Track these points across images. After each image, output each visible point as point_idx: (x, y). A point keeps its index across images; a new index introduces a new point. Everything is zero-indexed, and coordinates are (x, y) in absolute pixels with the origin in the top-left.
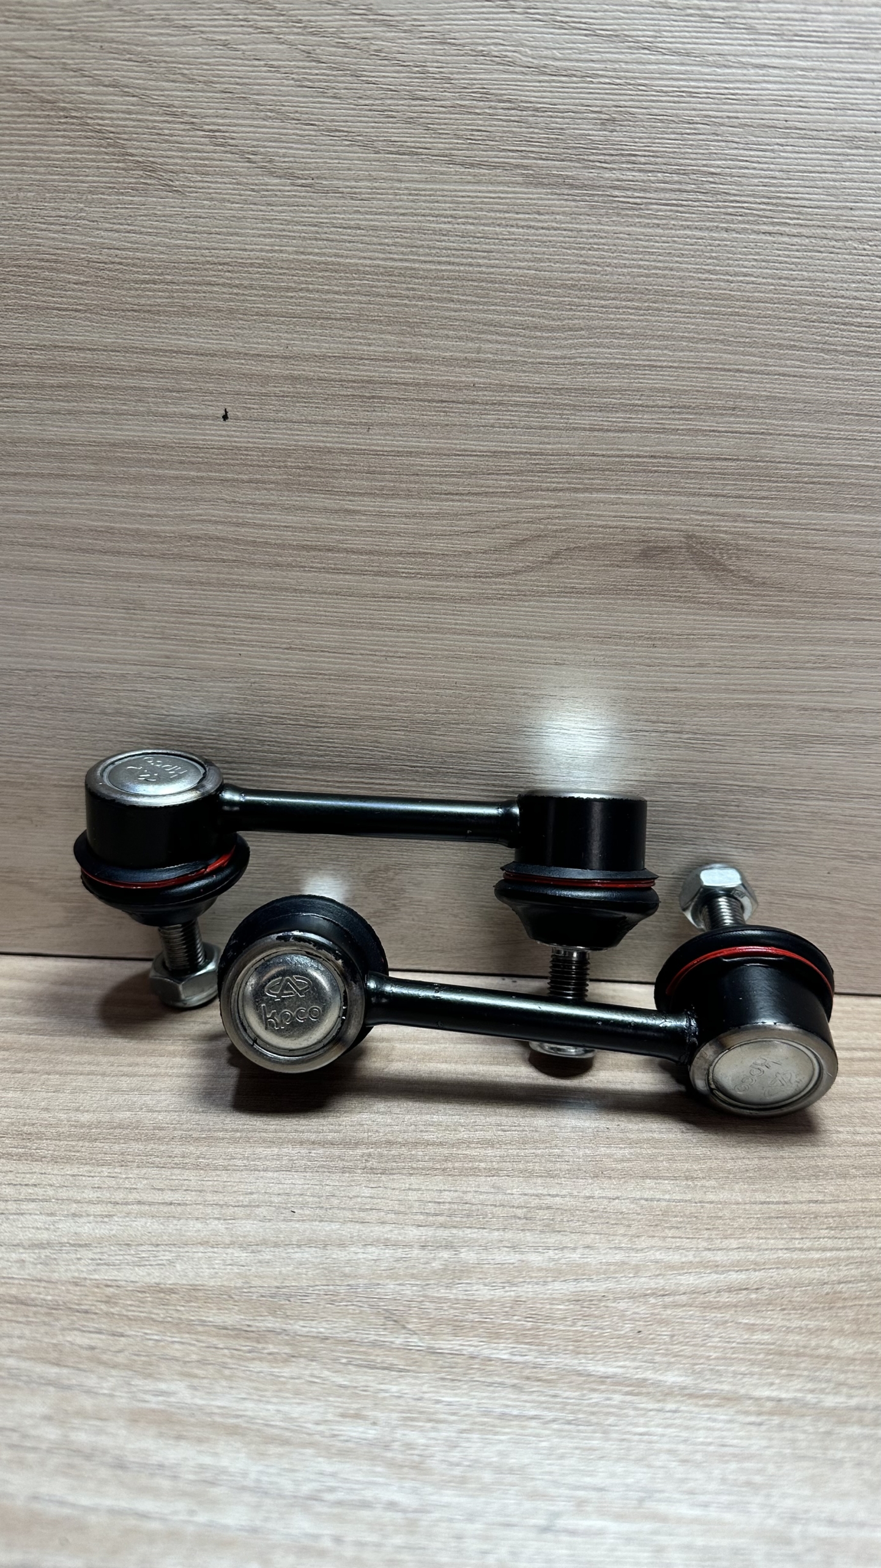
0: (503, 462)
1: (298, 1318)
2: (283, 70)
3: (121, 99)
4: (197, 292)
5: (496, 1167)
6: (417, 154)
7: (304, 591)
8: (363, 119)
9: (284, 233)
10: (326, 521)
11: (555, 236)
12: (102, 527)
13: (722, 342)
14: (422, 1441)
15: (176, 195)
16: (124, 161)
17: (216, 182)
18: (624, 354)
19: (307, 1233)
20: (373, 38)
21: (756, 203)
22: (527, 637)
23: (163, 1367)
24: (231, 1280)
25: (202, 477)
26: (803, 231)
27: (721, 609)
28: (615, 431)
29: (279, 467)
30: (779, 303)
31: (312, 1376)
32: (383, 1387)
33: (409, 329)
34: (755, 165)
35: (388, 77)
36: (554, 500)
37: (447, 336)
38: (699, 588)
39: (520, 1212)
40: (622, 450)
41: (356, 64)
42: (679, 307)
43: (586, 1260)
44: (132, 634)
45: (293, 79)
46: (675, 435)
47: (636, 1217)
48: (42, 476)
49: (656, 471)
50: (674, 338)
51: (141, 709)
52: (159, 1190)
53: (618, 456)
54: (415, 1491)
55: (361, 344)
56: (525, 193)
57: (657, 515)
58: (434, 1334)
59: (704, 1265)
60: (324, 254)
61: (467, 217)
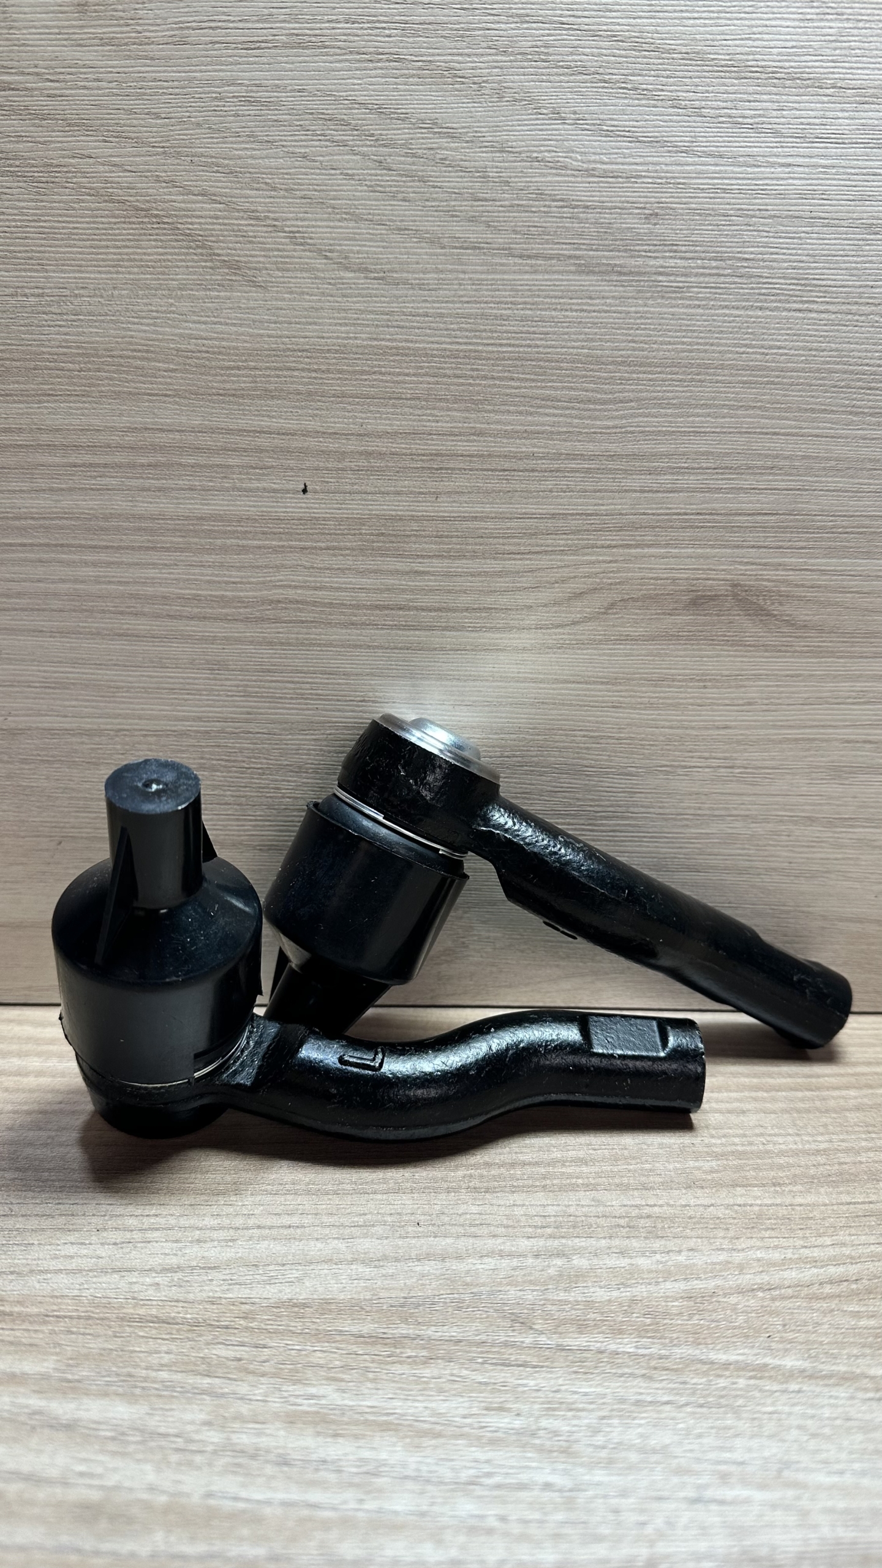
0: (560, 523)
1: (429, 1324)
2: (357, 177)
3: (208, 206)
4: (278, 376)
5: (593, 1182)
6: (479, 248)
7: (377, 647)
8: (430, 219)
9: (359, 322)
10: (397, 582)
11: (605, 318)
12: (189, 594)
13: (760, 408)
14: (568, 1428)
15: (259, 289)
16: (211, 261)
17: (296, 277)
18: (671, 422)
19: (425, 1247)
20: (438, 149)
21: (786, 284)
22: (586, 683)
23: (309, 1373)
24: (360, 1293)
25: (283, 546)
26: (831, 308)
27: (766, 651)
28: (664, 492)
29: (355, 534)
30: (810, 372)
31: (452, 1375)
32: (520, 1382)
33: (473, 406)
34: (785, 251)
35: (452, 182)
36: (609, 555)
37: (509, 412)
38: (745, 632)
39: (622, 1222)
40: (670, 509)
41: (423, 171)
42: (720, 378)
43: (692, 1262)
44: (217, 693)
45: (366, 185)
46: (719, 493)
47: (732, 1221)
48: (133, 548)
49: (702, 527)
50: (716, 406)
51: (223, 763)
52: (276, 1214)
53: (667, 514)
54: (565, 1472)
55: (429, 421)
56: (578, 281)
57: (705, 567)
58: (561, 1333)
59: (805, 1261)
60: (395, 340)
61: (525, 303)
